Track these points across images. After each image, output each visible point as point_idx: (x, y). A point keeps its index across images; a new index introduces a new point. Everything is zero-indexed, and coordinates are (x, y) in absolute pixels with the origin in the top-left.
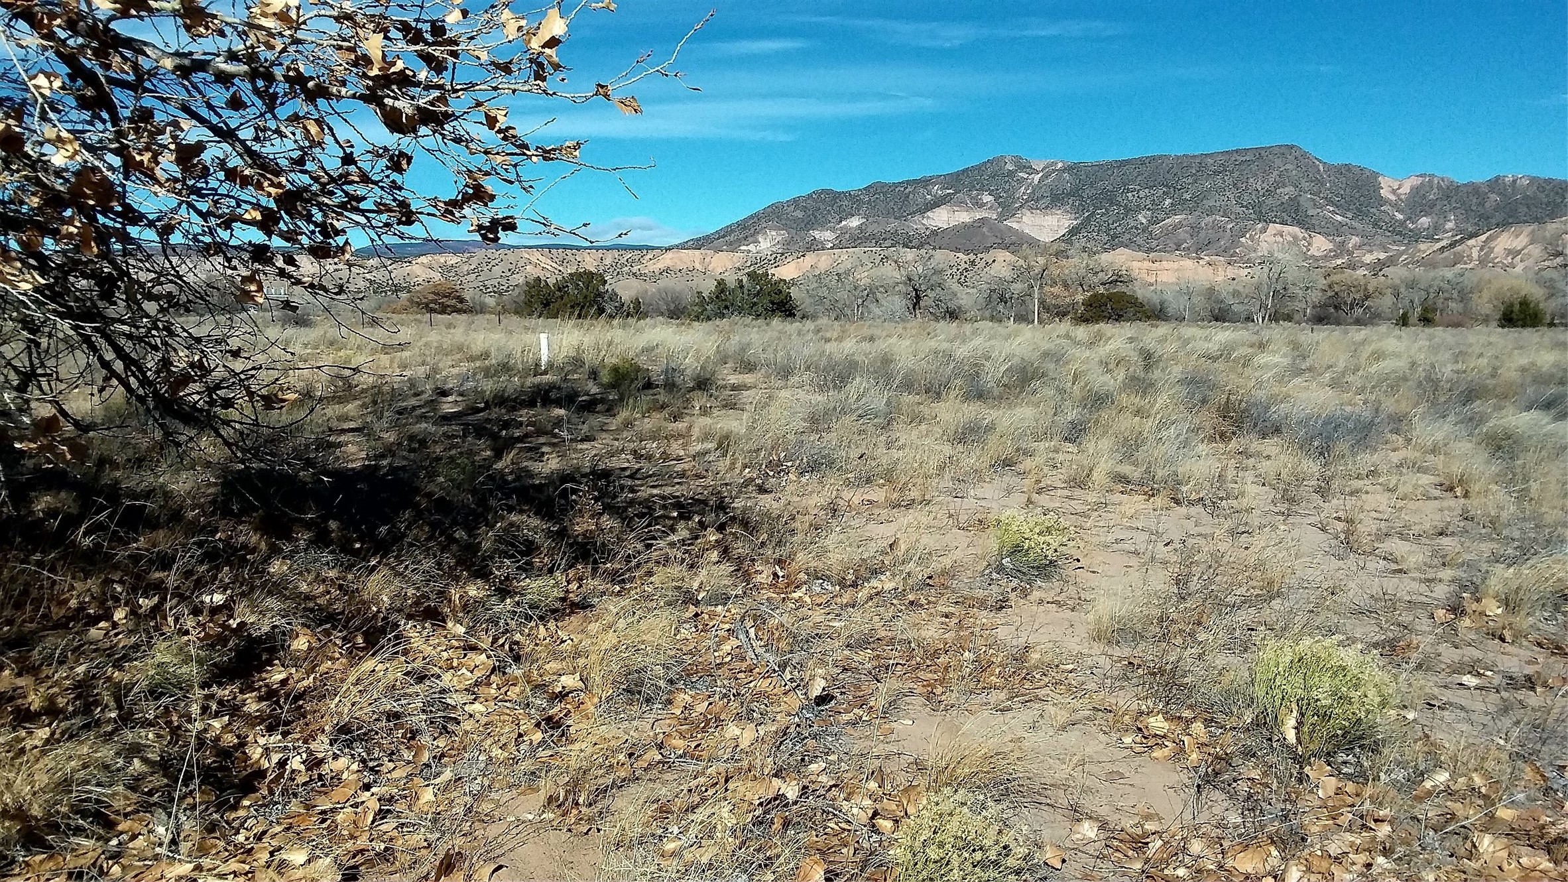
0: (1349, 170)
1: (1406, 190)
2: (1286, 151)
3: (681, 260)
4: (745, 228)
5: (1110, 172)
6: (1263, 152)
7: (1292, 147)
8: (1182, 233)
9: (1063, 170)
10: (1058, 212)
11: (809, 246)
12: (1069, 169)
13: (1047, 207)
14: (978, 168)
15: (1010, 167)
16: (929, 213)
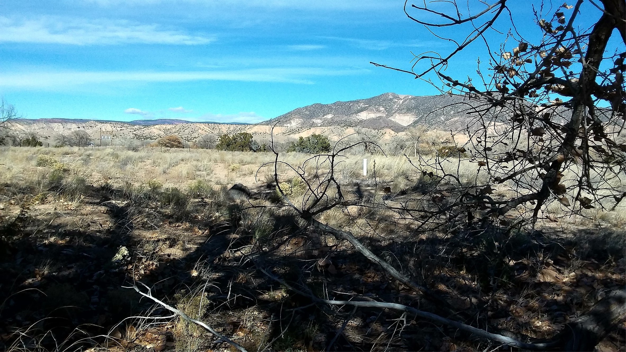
3: (261, 129)
4: (286, 118)
5: (430, 100)
8: (458, 124)
9: (412, 99)
10: (410, 115)
11: (311, 125)
12: (414, 99)
13: (405, 113)
14: (379, 97)
15: (391, 97)
16: (359, 114)
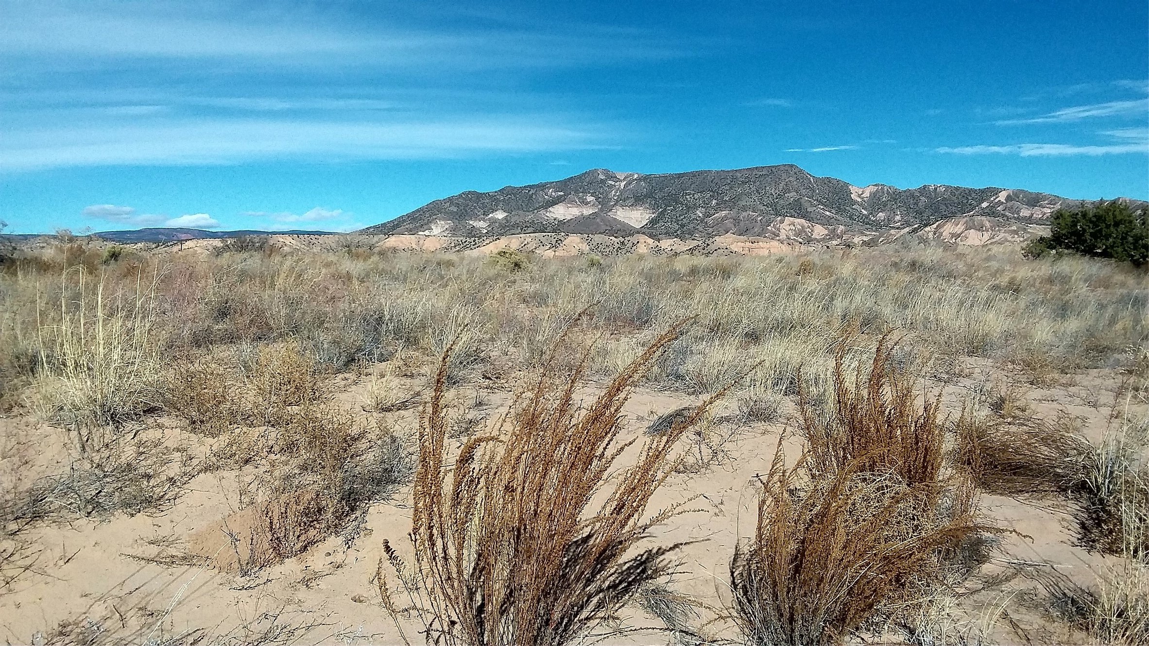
0: (830, 182)
1: (867, 194)
2: (789, 169)
5: (672, 181)
6: (773, 169)
7: (792, 166)
8: (728, 223)
9: (639, 180)
10: (641, 208)
11: (470, 232)
12: (645, 178)
13: (633, 205)
14: (580, 177)
15: (602, 177)
16: (550, 209)
